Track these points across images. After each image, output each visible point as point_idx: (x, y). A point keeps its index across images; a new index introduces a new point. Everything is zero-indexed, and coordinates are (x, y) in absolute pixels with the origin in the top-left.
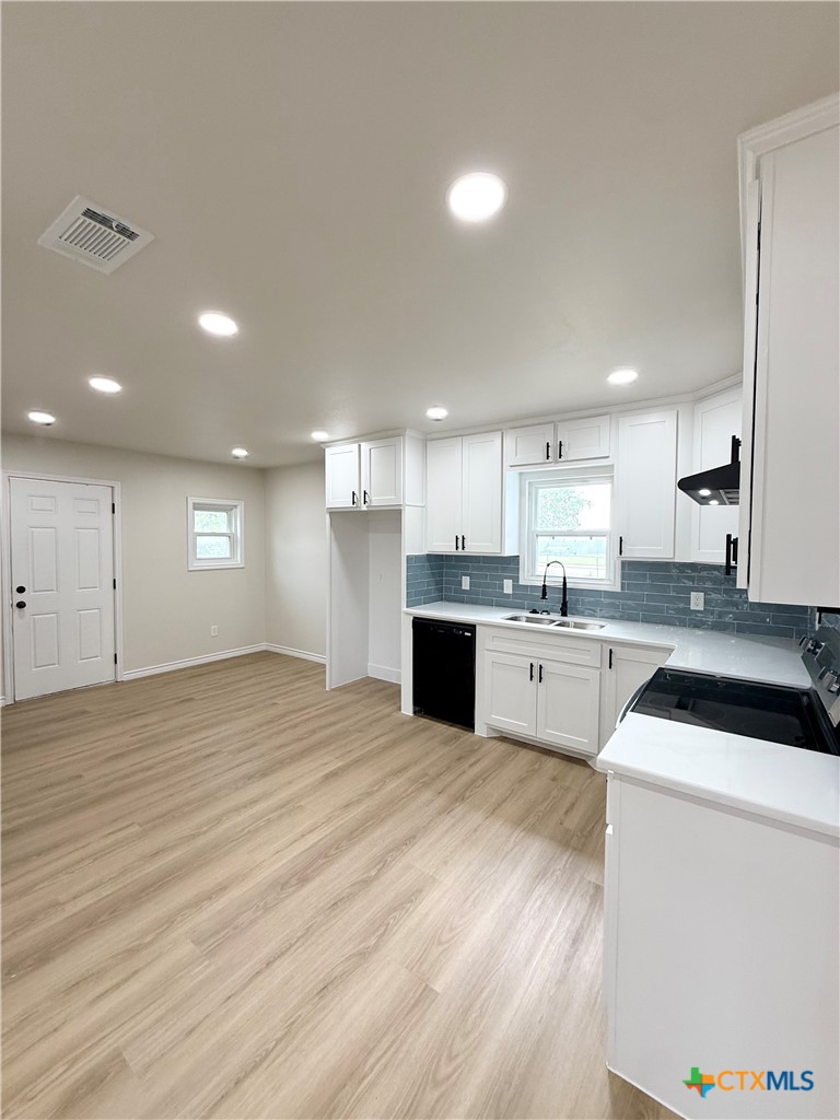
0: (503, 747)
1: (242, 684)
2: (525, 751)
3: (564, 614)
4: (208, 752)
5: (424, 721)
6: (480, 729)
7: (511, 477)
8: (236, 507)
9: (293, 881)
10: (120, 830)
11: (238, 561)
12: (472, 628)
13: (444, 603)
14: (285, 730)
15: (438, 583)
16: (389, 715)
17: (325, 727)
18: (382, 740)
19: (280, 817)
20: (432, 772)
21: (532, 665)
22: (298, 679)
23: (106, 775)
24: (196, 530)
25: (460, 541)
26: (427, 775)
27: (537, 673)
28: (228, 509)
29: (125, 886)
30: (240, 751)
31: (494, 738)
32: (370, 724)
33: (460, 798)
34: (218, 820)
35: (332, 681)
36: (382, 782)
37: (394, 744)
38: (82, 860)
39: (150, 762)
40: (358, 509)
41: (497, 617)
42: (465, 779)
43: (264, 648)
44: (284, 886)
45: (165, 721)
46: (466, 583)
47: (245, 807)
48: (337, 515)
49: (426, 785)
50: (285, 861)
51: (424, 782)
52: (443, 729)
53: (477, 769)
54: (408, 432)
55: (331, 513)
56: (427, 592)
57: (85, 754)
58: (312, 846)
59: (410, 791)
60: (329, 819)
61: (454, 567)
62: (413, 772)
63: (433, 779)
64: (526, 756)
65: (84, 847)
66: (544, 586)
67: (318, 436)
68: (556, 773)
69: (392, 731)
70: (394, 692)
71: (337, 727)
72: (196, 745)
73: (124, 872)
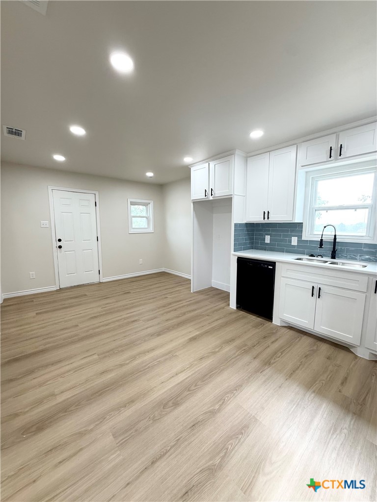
0: (291, 333)
1: (152, 287)
2: (305, 337)
3: (333, 257)
4: (133, 319)
5: (242, 313)
6: (276, 320)
7: (301, 172)
8: (149, 203)
9: (170, 404)
10: (88, 356)
11: (151, 230)
12: (273, 264)
13: (254, 250)
14: (171, 311)
15: (251, 239)
16: (223, 308)
17: (190, 311)
18: (220, 322)
19: (166, 360)
20: (249, 344)
21: (313, 287)
22: (178, 286)
23: (88, 326)
24: (132, 215)
25: (267, 214)
26: (246, 345)
27: (316, 292)
28: (146, 205)
29: (87, 390)
30: (148, 321)
31: (285, 327)
32: (213, 312)
33: (268, 363)
34: (134, 358)
35: (194, 288)
36: (221, 346)
37: (227, 324)
38: (69, 371)
39: (108, 322)
40: (208, 199)
41: (290, 258)
42: (269, 351)
43: (163, 270)
44: (165, 406)
45: (117, 302)
46: (268, 239)
47: (148, 352)
48: (197, 204)
49: (246, 352)
50: (166, 389)
51: (245, 350)
52: (253, 319)
53: (276, 345)
54: (237, 152)
55: (194, 203)
56: (245, 244)
57: (81, 315)
58: (181, 382)
59: (236, 355)
60: (191, 366)
61: (261, 230)
62: (238, 342)
63: (250, 349)
64: (307, 341)
65: (71, 363)
66: (322, 240)
67: (187, 160)
68: (328, 354)
69: (225, 316)
70: (226, 296)
71: (196, 312)
72: (128, 315)
73: (87, 381)
